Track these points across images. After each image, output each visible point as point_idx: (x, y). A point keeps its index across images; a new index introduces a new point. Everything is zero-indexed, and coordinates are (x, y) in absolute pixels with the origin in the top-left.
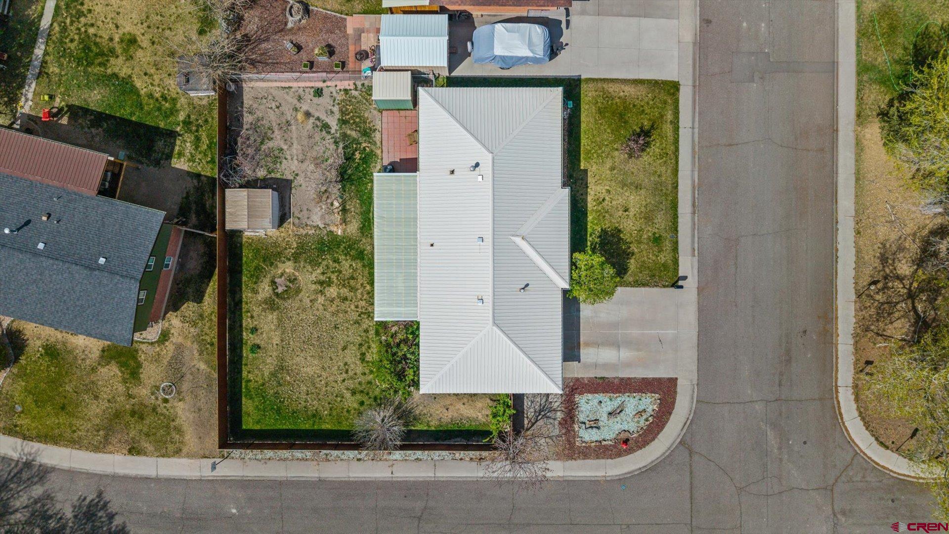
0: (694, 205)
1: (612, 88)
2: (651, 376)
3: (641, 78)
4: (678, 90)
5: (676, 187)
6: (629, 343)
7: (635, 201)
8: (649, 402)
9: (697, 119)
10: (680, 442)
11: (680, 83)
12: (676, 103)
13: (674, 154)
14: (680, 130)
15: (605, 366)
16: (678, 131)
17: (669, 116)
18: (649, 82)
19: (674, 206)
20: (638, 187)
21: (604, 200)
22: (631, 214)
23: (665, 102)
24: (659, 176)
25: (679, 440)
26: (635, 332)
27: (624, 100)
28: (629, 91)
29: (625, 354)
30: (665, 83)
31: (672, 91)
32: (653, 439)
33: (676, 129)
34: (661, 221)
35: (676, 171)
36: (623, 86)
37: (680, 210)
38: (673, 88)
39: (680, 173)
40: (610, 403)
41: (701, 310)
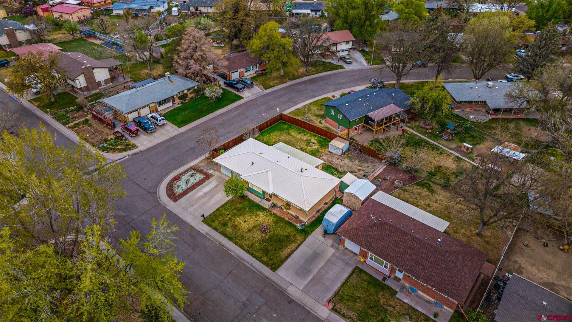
0: (222, 245)
1: (294, 245)
2: (186, 196)
3: (289, 259)
4: (271, 269)
5: (236, 244)
6: (202, 197)
7: (245, 226)
8: (178, 191)
9: (253, 269)
10: (156, 192)
11: (274, 272)
12: (267, 265)
13: (248, 251)
14: (255, 259)
15: (204, 187)
16: (255, 258)
17: (264, 258)
18: (285, 260)
19: (230, 239)
20: (249, 230)
21: (256, 217)
22: (242, 222)
23: (271, 260)
24: (246, 240)
25: (157, 192)
26: (203, 200)
27: (286, 246)
28: (288, 250)
29: (200, 194)
30: (279, 266)
31: (273, 266)
32: (167, 187)
33: (257, 258)
34: (230, 230)
35: (242, 247)
36: (291, 249)
37: (226, 239)
38: (274, 268)
39: (239, 248)
40: (192, 181)
41: (186, 223)
